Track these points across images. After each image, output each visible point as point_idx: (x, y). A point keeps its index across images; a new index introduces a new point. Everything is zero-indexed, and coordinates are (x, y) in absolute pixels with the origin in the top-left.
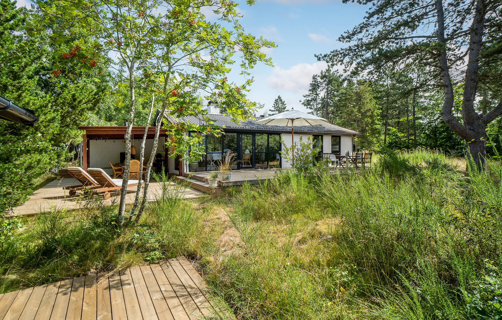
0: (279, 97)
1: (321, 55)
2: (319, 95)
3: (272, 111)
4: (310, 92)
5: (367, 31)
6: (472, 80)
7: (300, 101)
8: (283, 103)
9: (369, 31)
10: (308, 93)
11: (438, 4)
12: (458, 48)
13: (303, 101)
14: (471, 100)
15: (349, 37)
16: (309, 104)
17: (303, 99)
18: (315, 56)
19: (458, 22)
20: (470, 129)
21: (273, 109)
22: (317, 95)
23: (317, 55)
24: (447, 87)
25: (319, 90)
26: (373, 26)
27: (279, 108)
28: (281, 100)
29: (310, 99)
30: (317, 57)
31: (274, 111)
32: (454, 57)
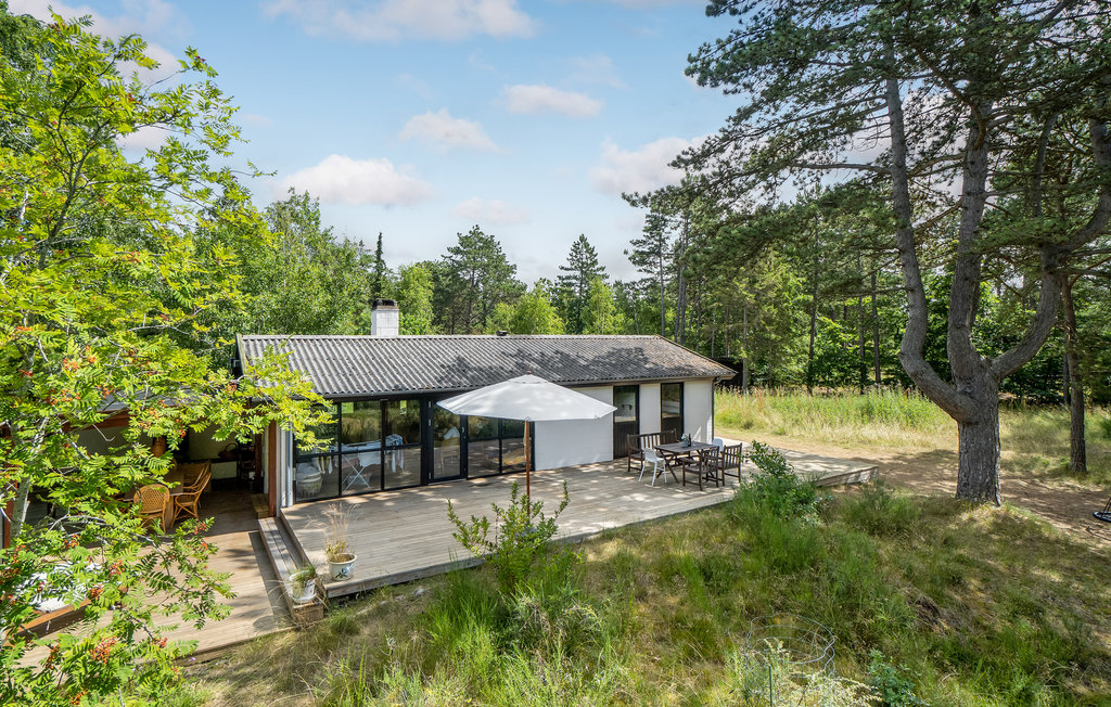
0: (582, 239)
1: (636, 195)
2: (667, 241)
3: (566, 269)
4: (646, 234)
5: (736, 147)
6: (966, 279)
7: (626, 252)
8: (591, 251)
9: (743, 148)
10: (641, 236)
11: (890, 96)
12: (949, 180)
13: (631, 253)
14: (964, 326)
15: (698, 160)
16: (642, 262)
17: (632, 249)
18: (624, 197)
19: (943, 128)
20: (964, 393)
21: (568, 265)
22: (662, 241)
23: (628, 194)
24: (912, 291)
25: (667, 229)
26: (748, 138)
27: (583, 263)
28: (587, 245)
29: (646, 250)
30: (628, 200)
31: (572, 269)
32: (941, 200)
